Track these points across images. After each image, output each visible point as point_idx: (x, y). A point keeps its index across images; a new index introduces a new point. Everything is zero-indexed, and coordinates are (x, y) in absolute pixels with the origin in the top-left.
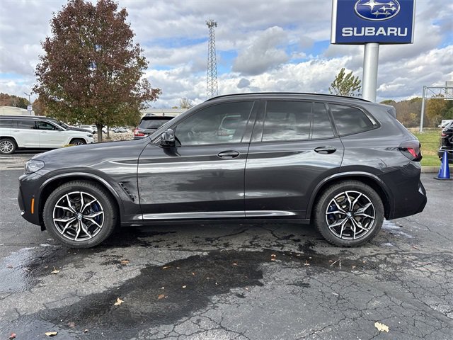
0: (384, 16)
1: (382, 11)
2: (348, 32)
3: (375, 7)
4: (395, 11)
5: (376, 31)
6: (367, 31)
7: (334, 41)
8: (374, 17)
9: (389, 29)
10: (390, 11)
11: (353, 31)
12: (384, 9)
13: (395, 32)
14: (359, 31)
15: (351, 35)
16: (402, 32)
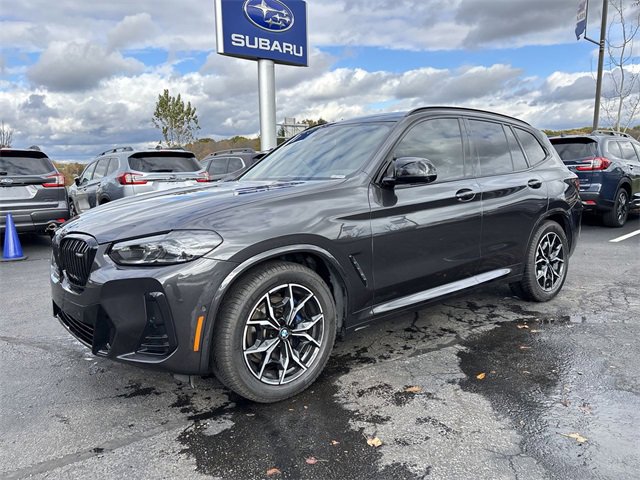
0: (277, 27)
1: (275, 20)
2: (240, 40)
3: (269, 12)
4: (290, 23)
5: (271, 45)
6: (261, 43)
7: (221, 50)
8: (267, 25)
9: (285, 44)
10: (284, 21)
11: (245, 40)
12: (277, 16)
13: (290, 50)
14: (252, 43)
15: (243, 45)
16: (298, 52)
